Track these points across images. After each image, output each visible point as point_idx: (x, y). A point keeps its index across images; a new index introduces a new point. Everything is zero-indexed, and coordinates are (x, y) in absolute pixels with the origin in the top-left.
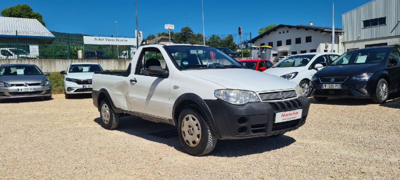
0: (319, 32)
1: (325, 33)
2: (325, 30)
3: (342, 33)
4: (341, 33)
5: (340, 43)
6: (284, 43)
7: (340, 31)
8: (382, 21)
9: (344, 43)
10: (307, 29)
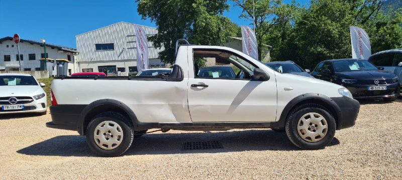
0: (56, 50)
1: (62, 52)
2: (63, 49)
3: (77, 54)
4: (75, 53)
5: (75, 62)
6: (13, 58)
7: (74, 51)
8: (110, 47)
9: (79, 63)
10: (42, 45)
